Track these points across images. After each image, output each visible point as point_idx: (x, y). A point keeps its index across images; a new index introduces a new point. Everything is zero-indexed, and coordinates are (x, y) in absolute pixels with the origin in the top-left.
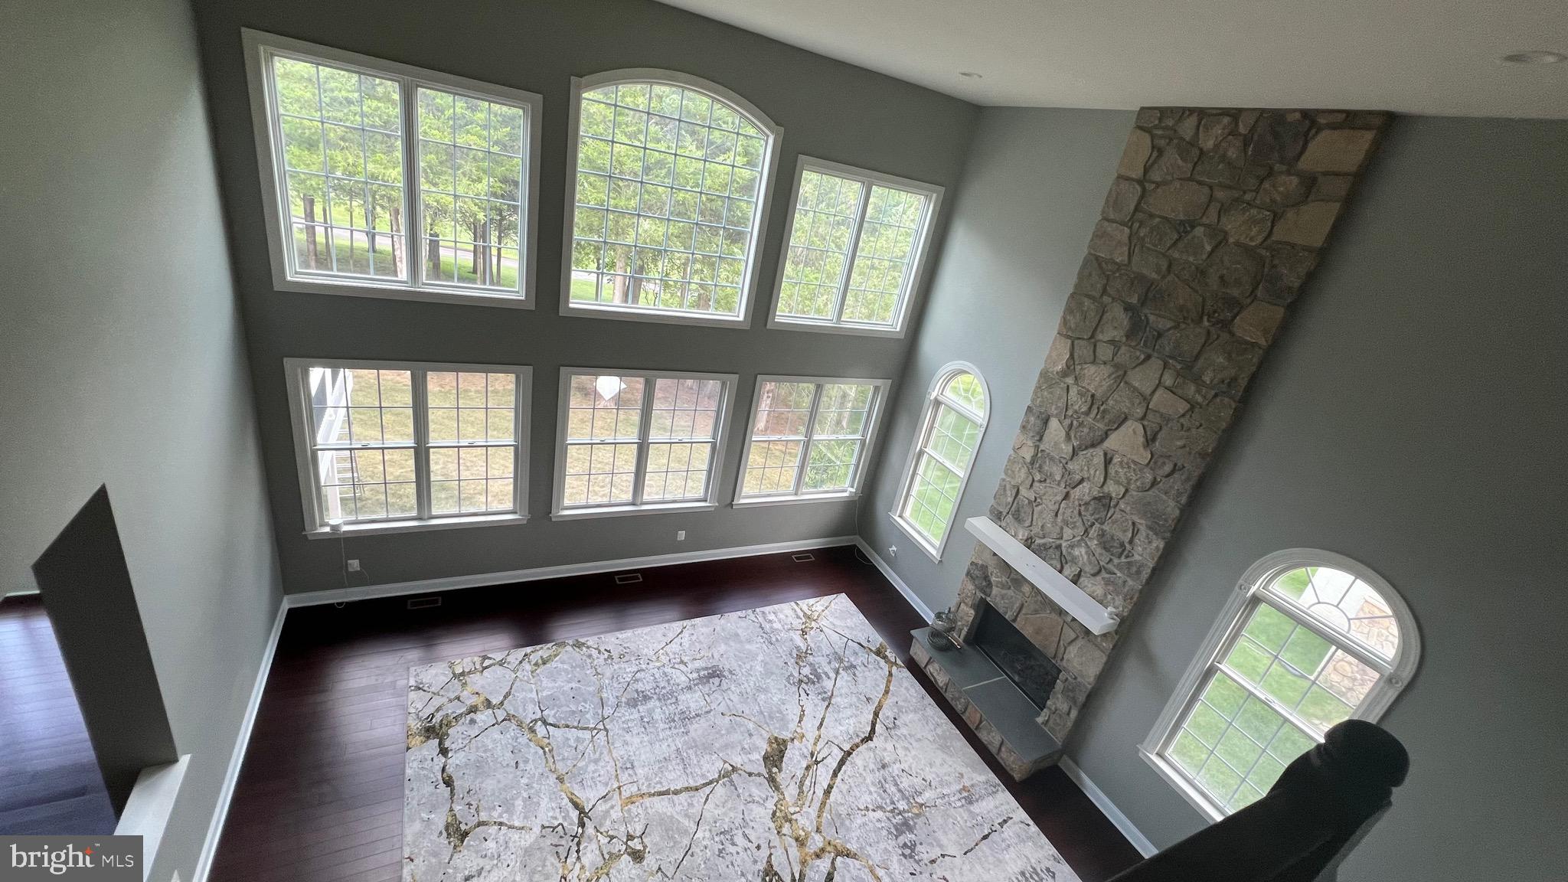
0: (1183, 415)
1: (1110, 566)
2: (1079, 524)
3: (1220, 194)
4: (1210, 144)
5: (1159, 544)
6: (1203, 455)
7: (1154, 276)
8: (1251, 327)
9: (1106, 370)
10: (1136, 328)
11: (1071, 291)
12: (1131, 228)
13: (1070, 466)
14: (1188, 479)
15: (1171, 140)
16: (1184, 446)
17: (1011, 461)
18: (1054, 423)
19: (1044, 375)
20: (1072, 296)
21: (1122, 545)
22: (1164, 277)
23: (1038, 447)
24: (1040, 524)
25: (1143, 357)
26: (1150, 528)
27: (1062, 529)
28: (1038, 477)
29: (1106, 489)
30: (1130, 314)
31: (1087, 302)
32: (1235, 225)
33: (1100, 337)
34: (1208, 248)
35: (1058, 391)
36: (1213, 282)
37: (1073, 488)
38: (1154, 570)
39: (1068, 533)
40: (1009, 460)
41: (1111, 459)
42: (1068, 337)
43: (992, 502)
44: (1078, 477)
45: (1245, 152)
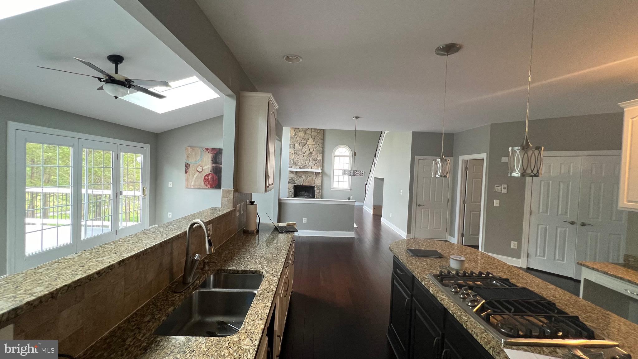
1: (316, 163)
2: (308, 159)
5: (321, 154)
9: (303, 132)
13: (302, 150)
14: (321, 144)
18: (296, 145)
19: (291, 137)
21: (316, 158)
24: (301, 163)
28: (297, 155)
29: (310, 151)
35: (295, 139)
38: (322, 160)
39: (306, 162)
41: (309, 146)
43: (289, 165)
44: (305, 152)
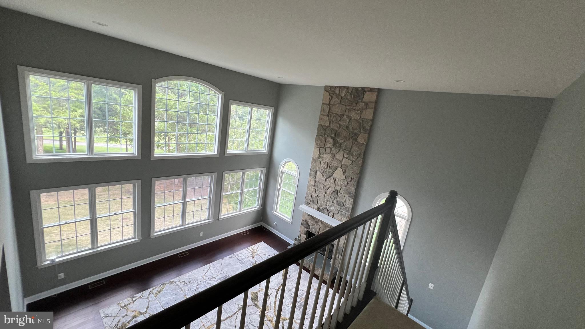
0: (351, 164)
1: (341, 210)
2: (331, 200)
3: (348, 107)
4: (343, 95)
5: (352, 200)
6: (357, 174)
7: (337, 129)
8: (361, 139)
9: (329, 155)
10: (335, 143)
11: (316, 134)
12: (328, 117)
13: (325, 184)
14: (355, 181)
15: (334, 94)
16: (353, 173)
17: (309, 186)
18: (318, 172)
19: (313, 159)
20: (317, 136)
21: (343, 203)
22: (339, 129)
23: (315, 180)
24: (320, 203)
25: (338, 150)
26: (349, 196)
27: (326, 203)
28: (317, 189)
29: (336, 188)
30: (333, 139)
31: (321, 137)
32: (353, 114)
33: (326, 146)
34: (348, 121)
35: (318, 163)
36: (351, 128)
37: (327, 190)
38: (352, 208)
39: (328, 203)
40: (308, 186)
41: (336, 179)
42: (318, 147)
43: (305, 199)
44: (328, 187)
45: (351, 97)
